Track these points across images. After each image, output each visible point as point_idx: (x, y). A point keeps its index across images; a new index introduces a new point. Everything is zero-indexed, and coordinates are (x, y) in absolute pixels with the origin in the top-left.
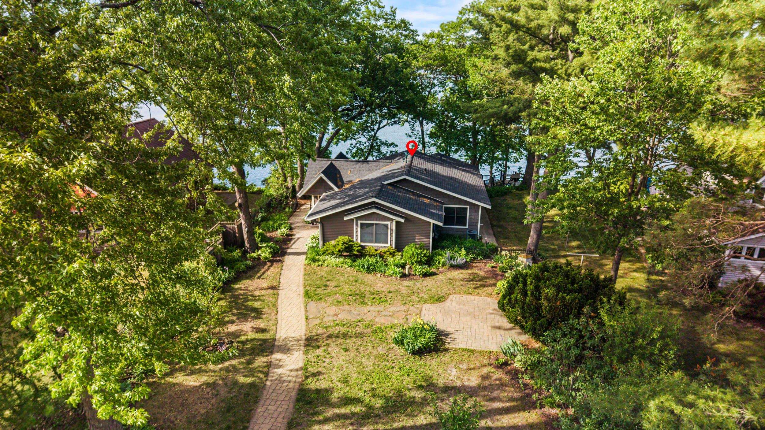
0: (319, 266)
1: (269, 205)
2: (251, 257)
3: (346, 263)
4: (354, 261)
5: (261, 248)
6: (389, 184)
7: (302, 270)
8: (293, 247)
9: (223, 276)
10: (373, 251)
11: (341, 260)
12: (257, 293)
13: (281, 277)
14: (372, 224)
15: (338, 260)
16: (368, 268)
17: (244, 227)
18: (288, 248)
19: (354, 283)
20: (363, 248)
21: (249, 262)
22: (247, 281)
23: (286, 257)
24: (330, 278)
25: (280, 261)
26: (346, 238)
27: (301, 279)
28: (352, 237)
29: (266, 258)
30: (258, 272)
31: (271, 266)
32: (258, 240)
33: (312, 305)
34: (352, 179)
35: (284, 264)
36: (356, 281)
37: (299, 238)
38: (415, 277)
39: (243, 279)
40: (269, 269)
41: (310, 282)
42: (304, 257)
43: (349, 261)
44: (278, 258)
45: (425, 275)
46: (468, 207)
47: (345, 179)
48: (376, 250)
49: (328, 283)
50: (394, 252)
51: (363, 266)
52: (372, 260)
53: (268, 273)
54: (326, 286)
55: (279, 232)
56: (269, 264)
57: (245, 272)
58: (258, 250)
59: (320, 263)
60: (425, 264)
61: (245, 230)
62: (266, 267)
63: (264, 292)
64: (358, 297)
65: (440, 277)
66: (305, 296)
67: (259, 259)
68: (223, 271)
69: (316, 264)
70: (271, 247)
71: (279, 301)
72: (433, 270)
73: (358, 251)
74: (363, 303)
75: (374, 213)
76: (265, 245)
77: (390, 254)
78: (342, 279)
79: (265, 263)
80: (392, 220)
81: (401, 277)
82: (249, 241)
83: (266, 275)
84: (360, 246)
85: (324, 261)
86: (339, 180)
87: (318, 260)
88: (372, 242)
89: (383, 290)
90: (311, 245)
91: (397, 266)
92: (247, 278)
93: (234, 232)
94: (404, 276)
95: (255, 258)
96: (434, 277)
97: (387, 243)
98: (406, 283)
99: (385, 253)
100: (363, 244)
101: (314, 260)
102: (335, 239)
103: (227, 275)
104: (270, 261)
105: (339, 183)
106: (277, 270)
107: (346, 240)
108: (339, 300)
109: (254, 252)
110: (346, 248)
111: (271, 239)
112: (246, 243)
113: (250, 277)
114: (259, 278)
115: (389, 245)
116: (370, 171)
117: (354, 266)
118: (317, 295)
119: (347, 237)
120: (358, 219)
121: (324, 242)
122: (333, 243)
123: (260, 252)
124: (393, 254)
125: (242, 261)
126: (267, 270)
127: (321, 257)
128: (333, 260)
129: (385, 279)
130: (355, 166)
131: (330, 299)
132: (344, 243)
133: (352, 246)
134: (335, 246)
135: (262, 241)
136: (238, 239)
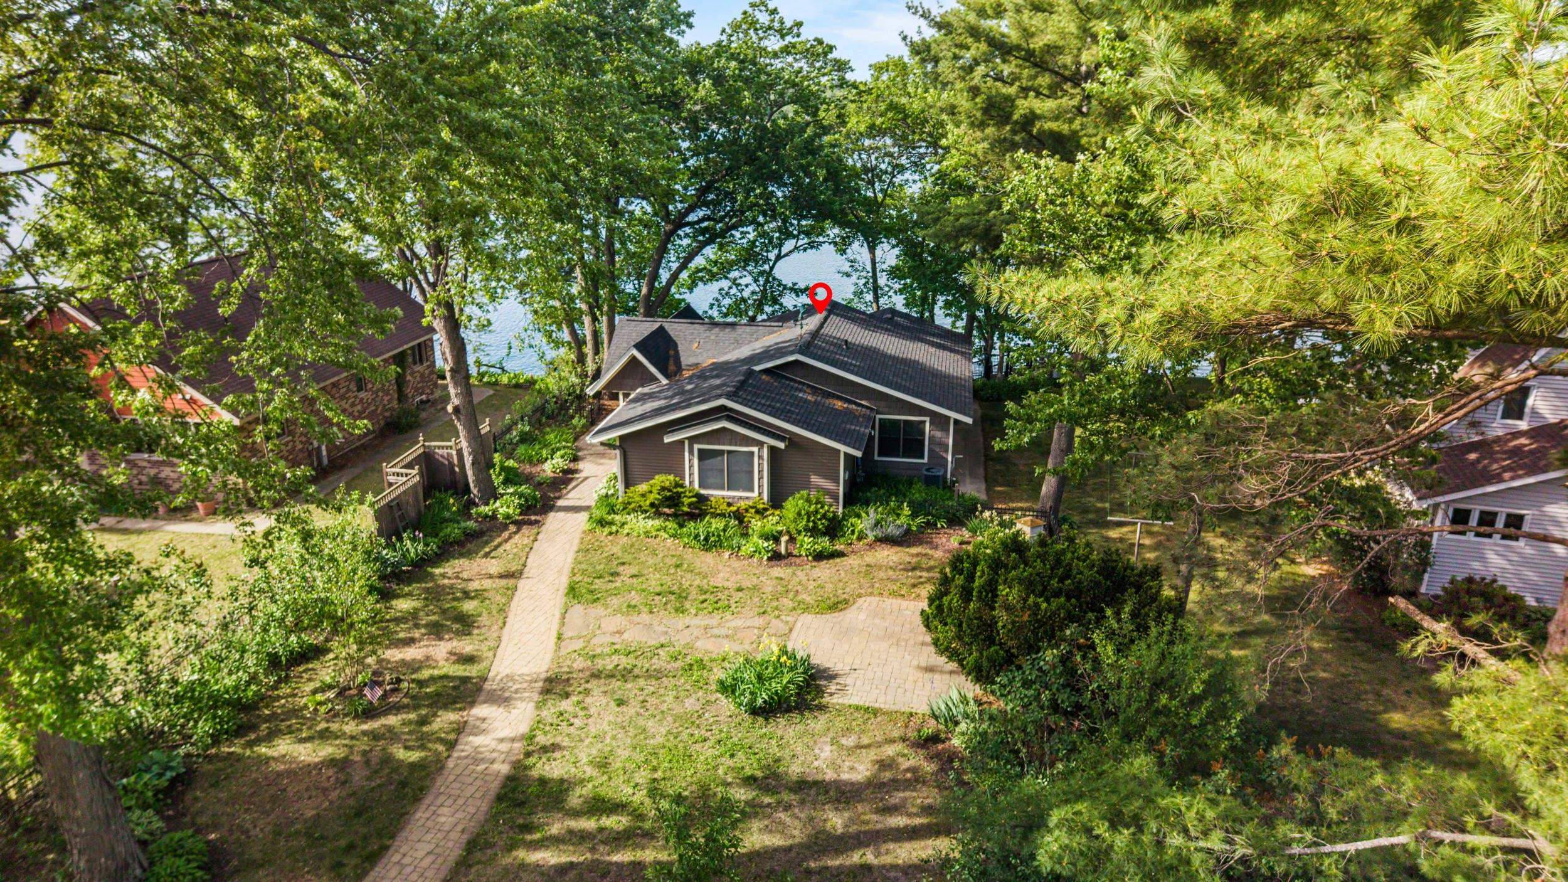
0: (611, 534)
1: (540, 410)
2: (479, 515)
3: (665, 529)
4: (681, 526)
5: (502, 495)
6: (766, 371)
7: (576, 542)
8: (570, 495)
9: (412, 551)
10: (724, 506)
11: (657, 523)
12: (474, 585)
13: (531, 556)
14: (722, 452)
15: (650, 522)
16: (706, 539)
17: (466, 453)
18: (559, 498)
19: (672, 571)
20: (702, 499)
21: (471, 524)
22: (462, 561)
23: (552, 515)
24: (628, 558)
25: (537, 522)
26: (667, 479)
27: (570, 558)
28: (683, 478)
29: (508, 516)
30: (487, 543)
31: (516, 533)
32: (497, 480)
33: (577, 611)
34: (699, 360)
35: (544, 528)
36: (677, 566)
37: (586, 478)
38: (798, 561)
39: (454, 558)
40: (510, 538)
41: (584, 566)
42: (584, 516)
43: (671, 525)
44: (533, 518)
45: (819, 557)
46: (927, 419)
47: (686, 360)
48: (729, 505)
49: (621, 568)
50: (766, 510)
51: (697, 536)
52: (717, 524)
53: (508, 546)
54: (617, 574)
55: (548, 467)
56: (512, 528)
57: (460, 544)
58: (496, 499)
59: (614, 528)
60: (824, 534)
61: (468, 460)
62: (506, 534)
63: (487, 584)
64: (673, 597)
65: (852, 561)
66: (567, 594)
67: (494, 517)
68: (414, 539)
69: (606, 530)
70: (521, 496)
71: (514, 604)
72: (839, 546)
73: (690, 505)
74: (681, 610)
75: (724, 429)
76: (511, 490)
77: (758, 512)
78: (651, 562)
79: (505, 527)
80: (760, 444)
81: (769, 559)
82: (477, 481)
83: (501, 550)
84: (698, 495)
85: (623, 524)
86: (671, 362)
87: (611, 523)
88: (722, 488)
89: (727, 584)
90: (604, 492)
91: (766, 537)
92: (462, 556)
93: (451, 464)
94: (776, 557)
95: (486, 516)
96: (838, 560)
97: (752, 490)
98: (778, 571)
99: (747, 511)
100: (703, 492)
101: (602, 523)
102: (648, 479)
103: (420, 547)
104: (515, 522)
105: (672, 368)
106: (526, 541)
107: (667, 484)
108: (633, 603)
109: (487, 504)
110: (667, 499)
111: (528, 479)
112: (472, 485)
113: (469, 555)
114: (486, 555)
115: (756, 494)
116: (738, 343)
117: (681, 536)
118: (591, 592)
119: (671, 477)
120: (693, 440)
121: (628, 484)
122: (643, 487)
123: (498, 504)
124: (761, 512)
125: (458, 522)
126: (506, 541)
127: (617, 518)
128: (642, 523)
129: (736, 564)
130: (708, 333)
131: (615, 602)
132: (663, 489)
133: (679, 495)
134: (643, 495)
135: (507, 482)
136: (459, 477)
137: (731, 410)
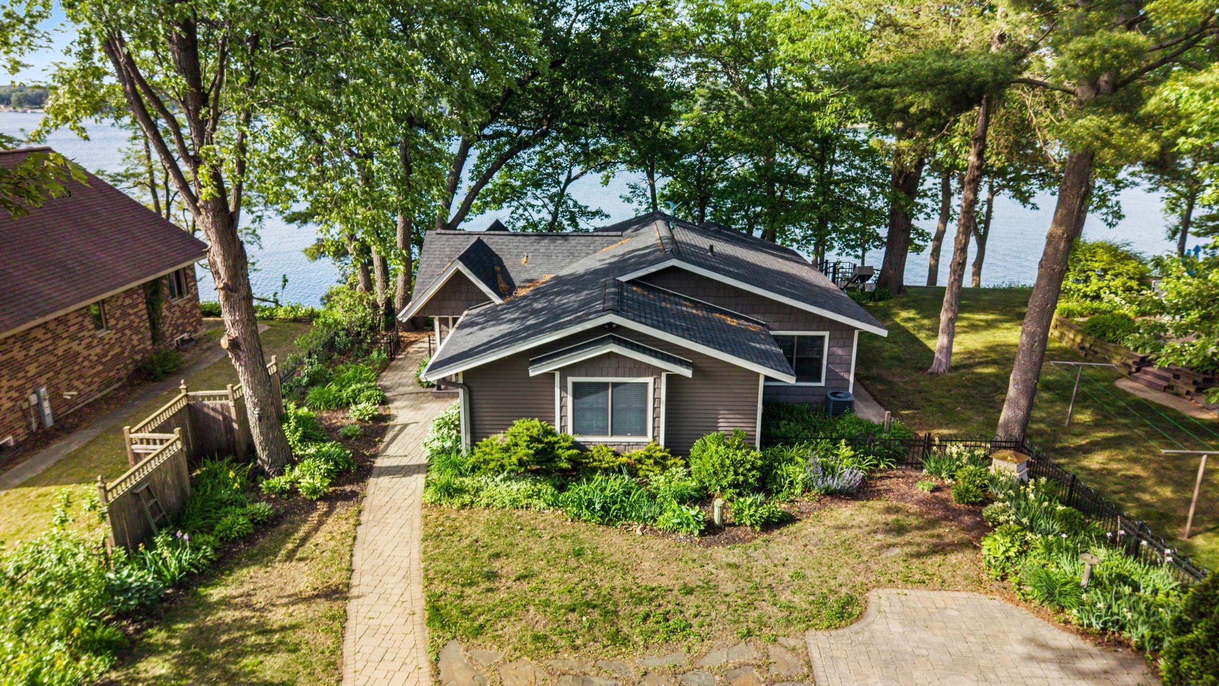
0: (464, 506)
1: (330, 345)
2: (271, 489)
3: (538, 494)
4: (561, 488)
5: (301, 458)
6: (632, 282)
7: (418, 522)
8: (391, 451)
9: (173, 563)
10: (609, 457)
11: (524, 486)
12: (278, 617)
13: (357, 551)
14: (605, 386)
15: (515, 486)
16: (605, 509)
17: (249, 405)
18: (375, 456)
19: (573, 563)
20: (581, 447)
21: (263, 507)
22: (253, 570)
23: (372, 481)
24: (500, 545)
25: (354, 494)
26: (535, 425)
27: (416, 549)
28: (551, 421)
29: (315, 491)
30: (288, 534)
31: (328, 514)
32: (292, 439)
33: (455, 652)
34: (533, 275)
35: (366, 503)
36: (579, 554)
37: (405, 426)
38: (740, 532)
39: (240, 565)
40: (321, 523)
41: (442, 565)
42: (419, 480)
43: (547, 489)
44: (348, 488)
45: (769, 525)
46: (826, 334)
47: (517, 277)
48: (616, 455)
49: (497, 564)
50: (664, 458)
51: (590, 503)
52: (615, 484)
53: (320, 537)
54: (492, 576)
55: (353, 413)
56: (322, 507)
57: (249, 539)
58: (294, 464)
59: (467, 498)
61: (253, 415)
62: (314, 517)
63: (300, 612)
64: (596, 614)
66: (430, 621)
67: (293, 492)
68: (174, 545)
69: (457, 502)
70: (328, 458)
71: (348, 648)
73: (570, 459)
74: (618, 639)
75: (611, 355)
76: (312, 450)
78: (537, 550)
79: (311, 506)
80: (656, 372)
81: (702, 533)
82: (267, 443)
83: (310, 545)
84: (576, 445)
85: (478, 490)
87: (461, 491)
88: (605, 433)
89: (664, 582)
90: (437, 445)
91: (683, 499)
92: (253, 560)
93: (227, 419)
94: (710, 529)
95: (283, 491)
97: (644, 433)
98: (722, 553)
99: (640, 461)
100: (579, 439)
101: (450, 491)
102: (504, 426)
103: (186, 556)
104: (325, 498)
105: (503, 286)
106: (344, 528)
107: (535, 432)
108: (540, 630)
109: (281, 473)
110: (537, 453)
111: (330, 433)
112: (259, 448)
113: (263, 557)
114: (290, 557)
115: (649, 438)
117: (565, 504)
118: (466, 613)
119: (536, 422)
120: (565, 371)
121: (476, 437)
122: (500, 439)
123: (297, 472)
125: (243, 506)
126: (316, 529)
127: (468, 481)
128: (503, 486)
129: (659, 544)
130: (536, 246)
131: (510, 629)
132: (533, 439)
133: (551, 445)
134: (506, 450)
135: (305, 439)
136: (240, 438)
137: (619, 328)
